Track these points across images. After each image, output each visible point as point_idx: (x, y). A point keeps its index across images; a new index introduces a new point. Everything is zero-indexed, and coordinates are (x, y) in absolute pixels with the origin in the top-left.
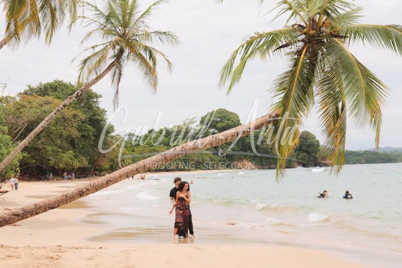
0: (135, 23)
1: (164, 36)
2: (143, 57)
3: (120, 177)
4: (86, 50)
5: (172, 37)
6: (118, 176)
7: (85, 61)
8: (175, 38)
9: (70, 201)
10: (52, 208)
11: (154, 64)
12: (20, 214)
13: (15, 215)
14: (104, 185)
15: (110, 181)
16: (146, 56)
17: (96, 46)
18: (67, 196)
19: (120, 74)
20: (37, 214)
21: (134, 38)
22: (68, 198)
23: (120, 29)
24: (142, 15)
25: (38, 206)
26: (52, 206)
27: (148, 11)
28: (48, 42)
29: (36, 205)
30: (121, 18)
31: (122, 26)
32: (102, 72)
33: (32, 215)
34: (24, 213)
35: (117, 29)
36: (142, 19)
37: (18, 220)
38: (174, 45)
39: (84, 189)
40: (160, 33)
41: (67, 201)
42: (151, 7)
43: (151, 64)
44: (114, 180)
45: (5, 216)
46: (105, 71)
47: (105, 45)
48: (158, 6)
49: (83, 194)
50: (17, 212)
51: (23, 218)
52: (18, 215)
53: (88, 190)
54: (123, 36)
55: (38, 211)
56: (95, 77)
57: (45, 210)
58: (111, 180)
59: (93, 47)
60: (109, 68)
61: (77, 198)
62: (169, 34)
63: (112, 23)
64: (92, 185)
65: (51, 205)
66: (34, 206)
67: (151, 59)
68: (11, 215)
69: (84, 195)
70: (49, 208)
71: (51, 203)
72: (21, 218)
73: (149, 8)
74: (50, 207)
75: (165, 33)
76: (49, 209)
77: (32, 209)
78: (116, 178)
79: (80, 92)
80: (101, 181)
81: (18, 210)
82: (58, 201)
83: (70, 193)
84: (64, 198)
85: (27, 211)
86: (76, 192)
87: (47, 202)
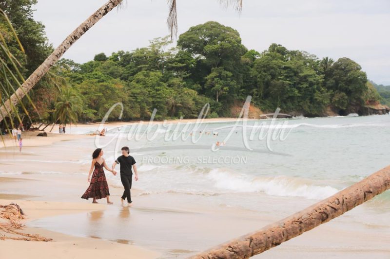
3: (386, 185)
6: (382, 182)
9: (306, 231)
10: (277, 244)
12: (228, 257)
13: (220, 258)
14: (359, 199)
15: (370, 192)
18: (301, 223)
20: (252, 255)
22: (302, 225)
25: (254, 241)
26: (278, 241)
29: (251, 240)
33: (246, 257)
34: (232, 256)
39: (328, 208)
41: (301, 230)
44: (376, 191)
49: (327, 216)
50: (223, 253)
53: (335, 210)
55: (255, 251)
57: (267, 248)
58: (371, 190)
61: (317, 225)
64: (341, 200)
65: (277, 239)
66: (249, 242)
68: (213, 258)
69: (329, 218)
70: (273, 244)
71: (277, 235)
74: (274, 242)
76: (272, 247)
77: (245, 247)
78: (379, 188)
79: (110, 5)
80: (355, 194)
81: (222, 250)
82: (286, 230)
83: (305, 216)
84: (296, 225)
85: (237, 250)
86: (315, 215)
87: (269, 234)
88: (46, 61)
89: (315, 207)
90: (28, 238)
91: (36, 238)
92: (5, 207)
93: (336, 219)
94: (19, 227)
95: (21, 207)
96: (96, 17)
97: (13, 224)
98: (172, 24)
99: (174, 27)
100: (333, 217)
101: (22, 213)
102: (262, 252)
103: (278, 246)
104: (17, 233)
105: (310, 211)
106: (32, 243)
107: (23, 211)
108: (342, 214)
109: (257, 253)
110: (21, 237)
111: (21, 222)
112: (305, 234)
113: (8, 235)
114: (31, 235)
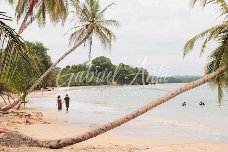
0: (98, 15)
1: (113, 23)
2: (103, 33)
3: (153, 107)
4: (72, 29)
5: (117, 23)
6: (152, 106)
7: (72, 35)
8: (119, 23)
9: (129, 121)
10: (120, 125)
11: (110, 37)
13: (102, 130)
14: (145, 111)
15: (148, 109)
16: (105, 33)
17: (77, 27)
18: (127, 118)
19: (91, 42)
20: (112, 128)
21: (98, 23)
22: (128, 119)
23: (90, 19)
24: (103, 11)
25: (113, 124)
27: (105, 9)
28: (63, 25)
29: (112, 124)
30: (90, 13)
31: (91, 17)
32: (81, 41)
33: (110, 129)
34: (106, 129)
35: (89, 18)
36: (102, 13)
37: (103, 133)
38: (118, 27)
39: (135, 114)
40: (111, 21)
41: (127, 121)
42: (107, 7)
43: (108, 37)
45: (97, 130)
46: (83, 40)
47: (82, 27)
48: (110, 7)
49: (135, 116)
50: (103, 128)
51: (105, 131)
52: (103, 130)
53: (137, 114)
54: (93, 22)
56: (78, 43)
57: (117, 126)
59: (76, 28)
60: (85, 39)
61: (132, 119)
62: (116, 22)
63: (87, 15)
64: (139, 112)
65: (120, 123)
67: (108, 35)
68: (100, 130)
72: (104, 131)
73: (106, 8)
75: (113, 21)
77: (110, 126)
78: (151, 108)
79: (71, 51)
80: (143, 110)
81: (102, 127)
82: (123, 121)
83: (128, 116)
84: (126, 119)
85: (107, 127)
86: (132, 116)
87: (118, 122)
88: (50, 68)
89: (131, 114)
90: (44, 123)
91: (46, 123)
92: (37, 113)
93: (138, 117)
94: (41, 119)
95: (42, 113)
96: (66, 54)
97: (39, 118)
98: (90, 57)
99: (90, 58)
100: (137, 117)
101: (42, 115)
102: (115, 127)
103: (120, 126)
104: (40, 121)
105: (130, 115)
106: (45, 125)
107: (43, 114)
108: (140, 116)
109: (113, 128)
110: (41, 122)
111: (42, 118)
112: (128, 122)
113: (37, 122)
114: (45, 122)
